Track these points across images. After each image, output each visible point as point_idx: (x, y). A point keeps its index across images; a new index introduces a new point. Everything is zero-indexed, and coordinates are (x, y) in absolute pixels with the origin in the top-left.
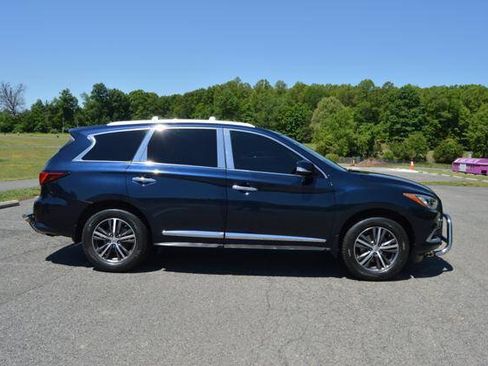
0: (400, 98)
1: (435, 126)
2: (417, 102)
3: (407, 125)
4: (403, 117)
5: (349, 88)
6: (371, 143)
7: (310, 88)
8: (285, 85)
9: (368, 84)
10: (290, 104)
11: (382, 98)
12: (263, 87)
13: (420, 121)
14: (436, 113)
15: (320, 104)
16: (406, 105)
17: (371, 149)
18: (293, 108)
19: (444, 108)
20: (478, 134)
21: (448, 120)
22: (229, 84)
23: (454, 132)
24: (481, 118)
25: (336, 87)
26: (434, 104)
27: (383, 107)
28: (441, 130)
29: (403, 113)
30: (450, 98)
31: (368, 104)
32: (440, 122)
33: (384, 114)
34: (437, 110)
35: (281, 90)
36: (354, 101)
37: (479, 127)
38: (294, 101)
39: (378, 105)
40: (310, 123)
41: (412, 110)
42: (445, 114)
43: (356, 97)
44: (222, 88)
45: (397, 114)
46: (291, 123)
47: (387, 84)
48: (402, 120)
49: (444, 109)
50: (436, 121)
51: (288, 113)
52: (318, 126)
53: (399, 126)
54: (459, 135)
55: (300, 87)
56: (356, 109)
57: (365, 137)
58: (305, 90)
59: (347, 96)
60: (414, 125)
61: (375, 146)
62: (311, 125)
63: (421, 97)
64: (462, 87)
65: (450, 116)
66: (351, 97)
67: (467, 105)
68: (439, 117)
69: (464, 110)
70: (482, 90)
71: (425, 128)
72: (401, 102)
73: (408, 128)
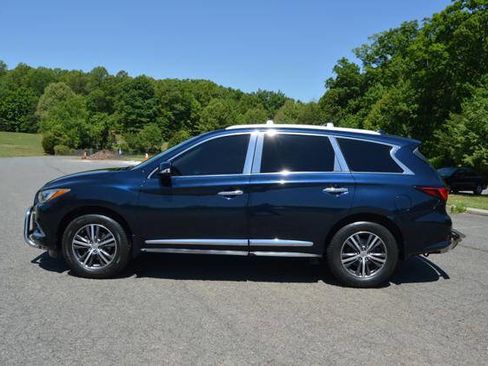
0: (135, 88)
1: (169, 118)
2: (152, 94)
3: (141, 116)
4: (139, 107)
5: (80, 74)
6: (105, 134)
7: (36, 72)
8: (4, 66)
9: (101, 71)
10: (10, 88)
11: (117, 87)
13: (154, 113)
14: (169, 105)
15: (47, 90)
16: (140, 95)
17: (105, 140)
18: (16, 93)
19: (176, 100)
21: (182, 113)
23: (186, 124)
24: (211, 111)
25: (65, 72)
26: (168, 96)
27: (117, 96)
28: (174, 122)
29: (138, 104)
30: (182, 91)
31: (100, 92)
32: (174, 114)
33: (117, 104)
34: (171, 102)
36: (86, 88)
37: (209, 119)
38: (16, 85)
39: (113, 94)
40: (35, 110)
41: (147, 102)
42: (178, 106)
43: (89, 84)
45: (132, 105)
46: (13, 111)
47: (121, 73)
48: (136, 111)
49: (177, 102)
50: (170, 113)
51: (9, 98)
52: (45, 114)
53: (134, 117)
54: (192, 127)
55: (23, 69)
56: (89, 97)
57: (98, 128)
58: (30, 73)
59: (78, 83)
60: (149, 116)
61: (110, 138)
62: (37, 113)
63: (156, 89)
64: (193, 81)
65: (182, 108)
66: (82, 84)
67: (198, 99)
68: (172, 109)
69: (196, 103)
70: (211, 85)
71: (159, 119)
72: (136, 92)
73: (143, 119)
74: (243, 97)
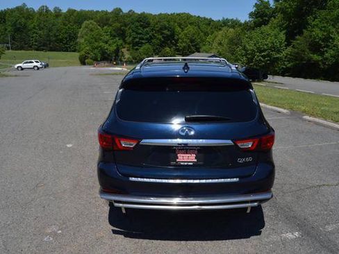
0: (138, 21)
1: (160, 40)
2: (148, 24)
3: (143, 39)
4: (141, 34)
5: (106, 13)
6: (117, 51)
7: (78, 13)
8: (60, 10)
9: (120, 10)
10: (64, 24)
11: (127, 20)
12: (44, 12)
13: (150, 36)
14: (160, 31)
15: (84, 25)
16: (141, 26)
17: (117, 55)
18: (67, 27)
19: (166, 28)
20: (184, 44)
21: (168, 36)
22: (17, 8)
23: (172, 43)
24: (186, 35)
25: (97, 12)
26: (159, 26)
27: (128, 27)
28: (163, 42)
29: (140, 32)
30: (169, 22)
31: (118, 25)
32: (163, 37)
33: (128, 31)
34: (161, 29)
35: (58, 13)
36: (110, 22)
37: (185, 40)
38: (67, 22)
39: (126, 26)
40: (77, 37)
41: (145, 30)
42: (166, 32)
43: (111, 20)
44: (12, 11)
45: (136, 32)
46: (66, 38)
47: (130, 11)
48: (139, 36)
50: (160, 37)
51: (64, 31)
52: (82, 41)
53: (137, 40)
54: (175, 45)
55: (71, 12)
56: (111, 28)
57: (113, 48)
58: (75, 14)
59: (103, 19)
60: (147, 39)
61: (120, 54)
62: (78, 40)
63: (151, 21)
64: (177, 15)
65: (169, 33)
66: (108, 19)
67: (180, 26)
68: (162, 34)
69: (178, 29)
70: (188, 16)
71: (153, 41)
72: (137, 24)
73: (143, 41)
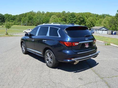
0: (71, 15)
1: (79, 22)
2: (75, 16)
3: (73, 22)
4: (72, 20)
5: (60, 13)
7: (50, 13)
8: (44, 12)
9: (64, 12)
11: (67, 15)
12: (39, 13)
13: (76, 21)
14: (79, 19)
15: (52, 17)
16: (72, 17)
18: (46, 18)
20: (88, 24)
21: (82, 21)
22: (30, 12)
23: (83, 23)
24: (89, 20)
25: (57, 13)
26: (79, 17)
27: (67, 18)
28: (80, 23)
29: (72, 19)
30: (82, 15)
31: (64, 17)
32: (80, 21)
33: (67, 19)
34: (80, 18)
35: (43, 14)
37: (89, 22)
38: (46, 16)
39: (66, 17)
41: (74, 18)
42: (81, 19)
44: (28, 13)
45: (70, 19)
47: (68, 12)
48: (71, 21)
49: (81, 18)
50: (79, 21)
53: (71, 22)
54: (85, 24)
55: (48, 13)
56: (61, 18)
63: (76, 15)
64: (85, 13)
65: (82, 20)
66: (60, 15)
67: (86, 17)
68: (80, 20)
69: (86, 18)
70: (90, 14)
71: (77, 22)
72: (71, 16)
74: (98, 16)
